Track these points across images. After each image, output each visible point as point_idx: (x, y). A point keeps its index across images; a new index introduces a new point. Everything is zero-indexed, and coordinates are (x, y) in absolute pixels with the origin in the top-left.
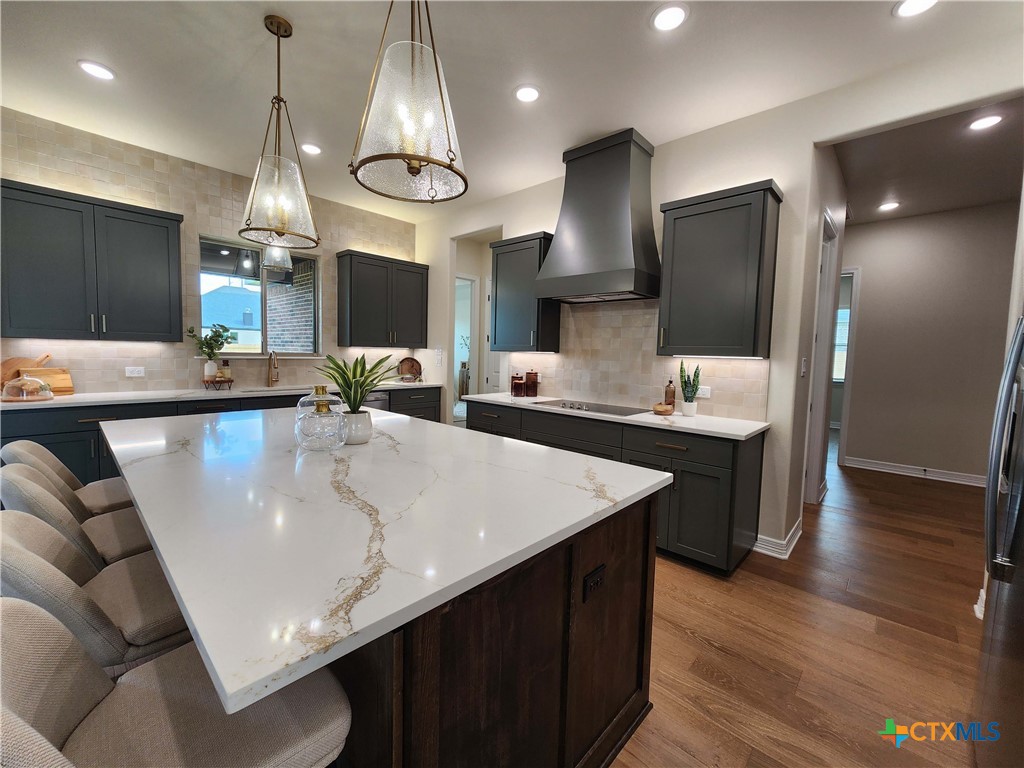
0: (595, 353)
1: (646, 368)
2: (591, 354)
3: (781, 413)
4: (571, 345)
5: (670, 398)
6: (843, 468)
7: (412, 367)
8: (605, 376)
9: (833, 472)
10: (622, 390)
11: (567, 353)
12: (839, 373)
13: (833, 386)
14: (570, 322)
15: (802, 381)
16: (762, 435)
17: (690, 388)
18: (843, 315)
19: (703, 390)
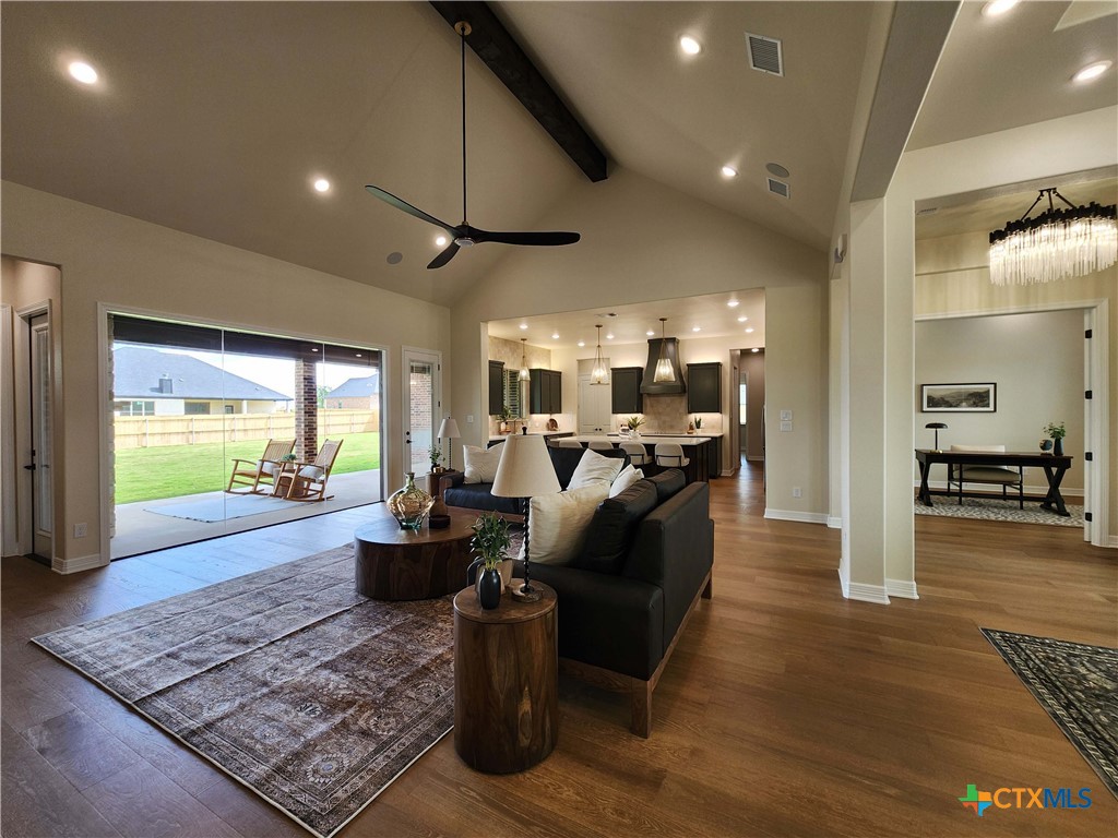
0: (660, 414)
1: (681, 419)
2: (657, 415)
3: (726, 430)
4: (648, 410)
5: (691, 428)
6: (748, 461)
7: (553, 423)
8: (664, 422)
9: (744, 462)
10: (672, 427)
11: (646, 414)
12: (743, 420)
13: (740, 426)
14: (647, 401)
15: (731, 420)
16: (721, 437)
17: (698, 424)
18: (743, 388)
19: (702, 425)
